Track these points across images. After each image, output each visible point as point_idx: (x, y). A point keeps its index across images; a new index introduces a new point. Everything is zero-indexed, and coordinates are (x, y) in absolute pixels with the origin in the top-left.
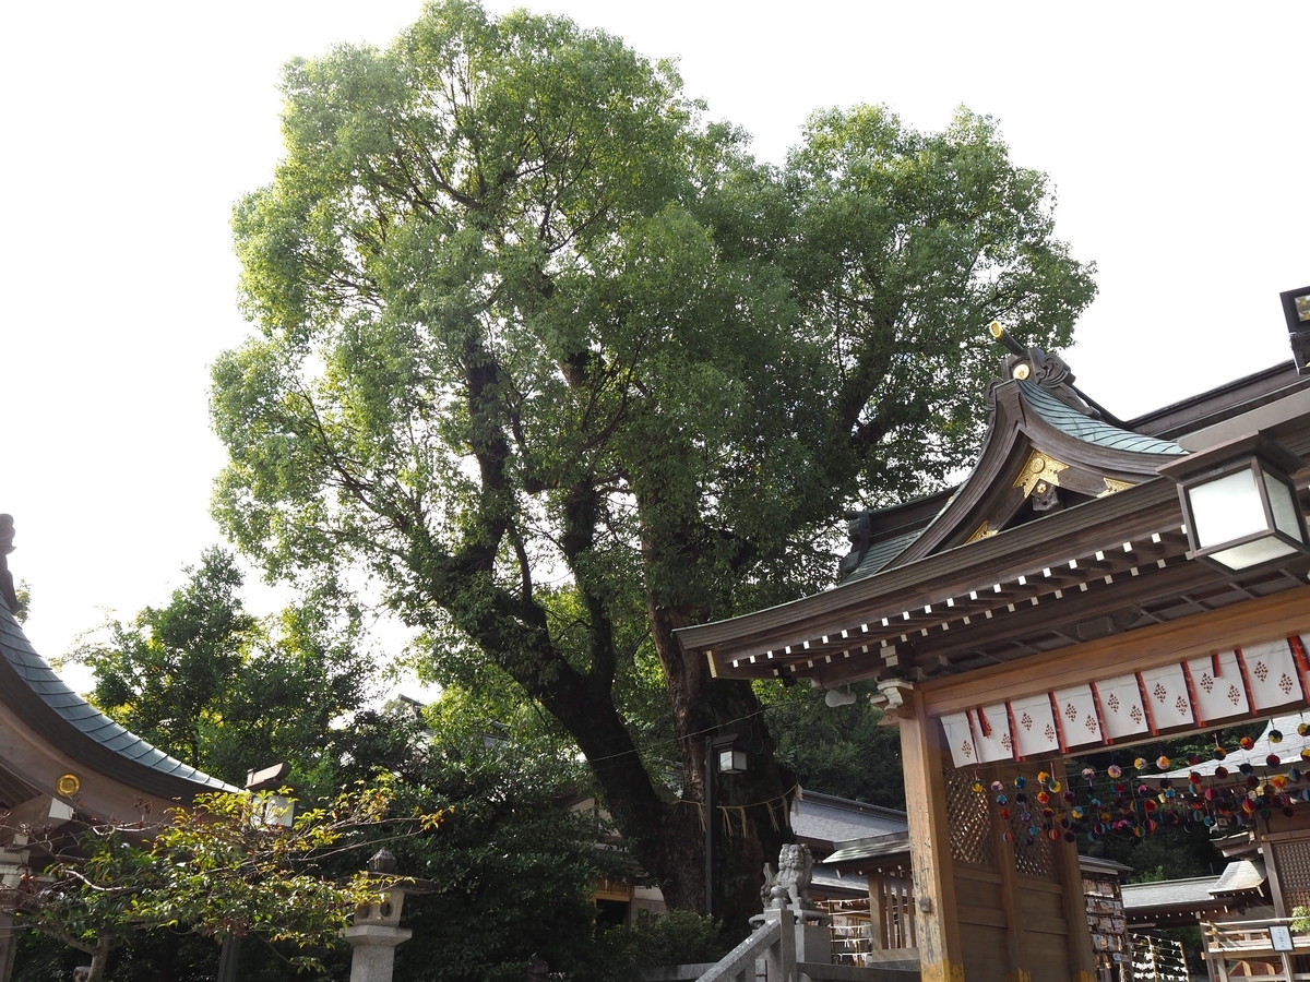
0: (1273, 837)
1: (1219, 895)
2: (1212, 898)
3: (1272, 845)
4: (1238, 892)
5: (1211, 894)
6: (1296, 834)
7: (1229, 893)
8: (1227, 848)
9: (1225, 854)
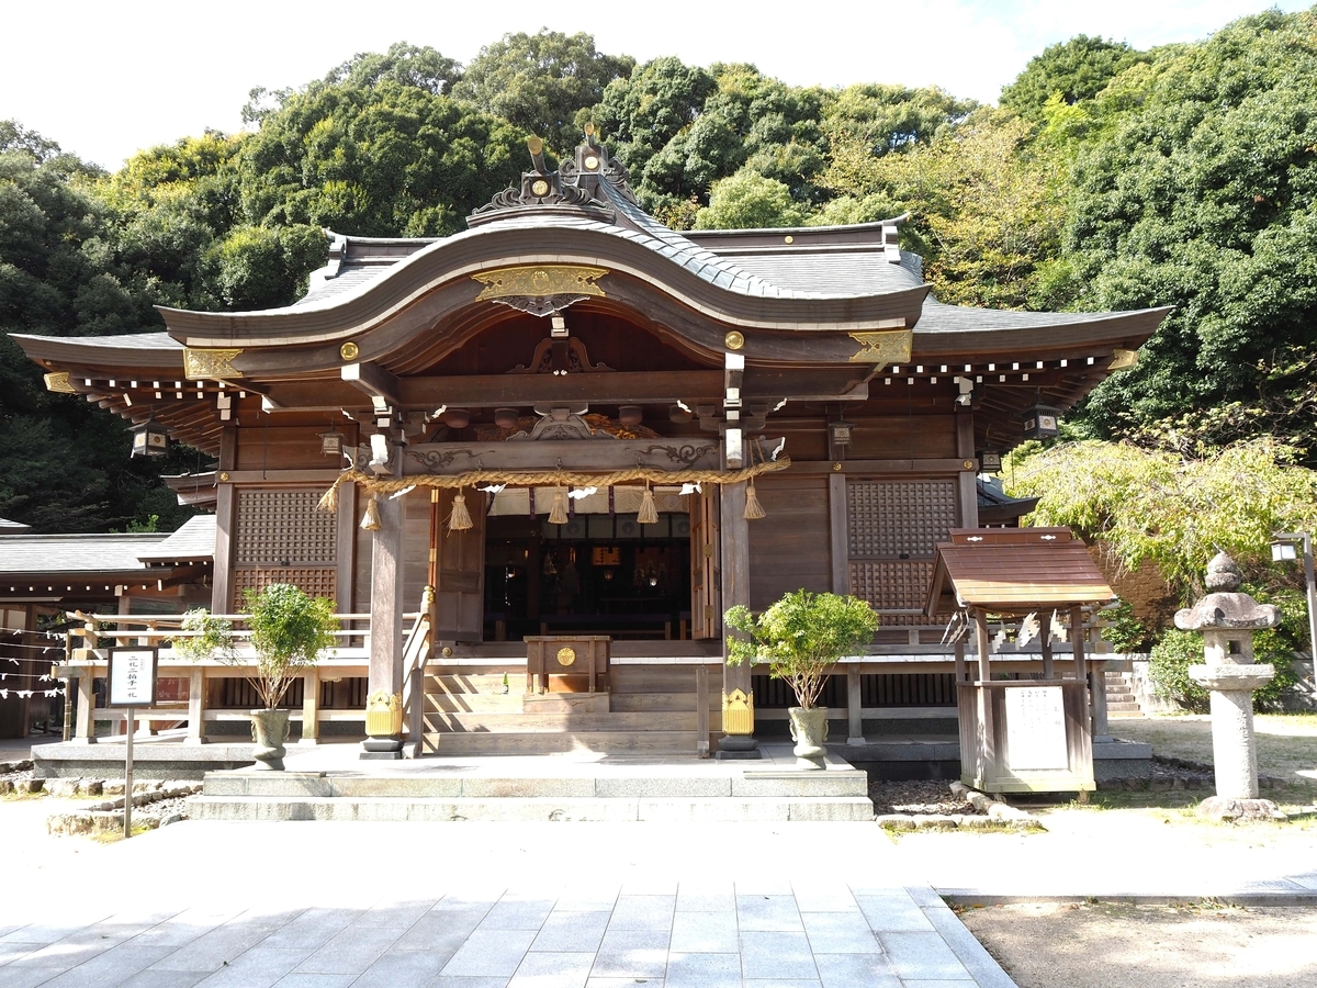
0: (240, 477)
1: (155, 563)
2: (142, 566)
3: (235, 491)
4: (184, 562)
5: (141, 560)
6: (272, 475)
7: (169, 562)
8: (186, 491)
9: (181, 501)
